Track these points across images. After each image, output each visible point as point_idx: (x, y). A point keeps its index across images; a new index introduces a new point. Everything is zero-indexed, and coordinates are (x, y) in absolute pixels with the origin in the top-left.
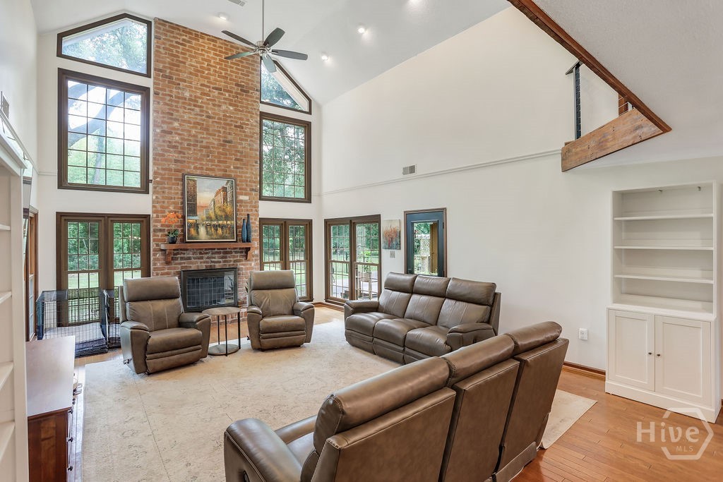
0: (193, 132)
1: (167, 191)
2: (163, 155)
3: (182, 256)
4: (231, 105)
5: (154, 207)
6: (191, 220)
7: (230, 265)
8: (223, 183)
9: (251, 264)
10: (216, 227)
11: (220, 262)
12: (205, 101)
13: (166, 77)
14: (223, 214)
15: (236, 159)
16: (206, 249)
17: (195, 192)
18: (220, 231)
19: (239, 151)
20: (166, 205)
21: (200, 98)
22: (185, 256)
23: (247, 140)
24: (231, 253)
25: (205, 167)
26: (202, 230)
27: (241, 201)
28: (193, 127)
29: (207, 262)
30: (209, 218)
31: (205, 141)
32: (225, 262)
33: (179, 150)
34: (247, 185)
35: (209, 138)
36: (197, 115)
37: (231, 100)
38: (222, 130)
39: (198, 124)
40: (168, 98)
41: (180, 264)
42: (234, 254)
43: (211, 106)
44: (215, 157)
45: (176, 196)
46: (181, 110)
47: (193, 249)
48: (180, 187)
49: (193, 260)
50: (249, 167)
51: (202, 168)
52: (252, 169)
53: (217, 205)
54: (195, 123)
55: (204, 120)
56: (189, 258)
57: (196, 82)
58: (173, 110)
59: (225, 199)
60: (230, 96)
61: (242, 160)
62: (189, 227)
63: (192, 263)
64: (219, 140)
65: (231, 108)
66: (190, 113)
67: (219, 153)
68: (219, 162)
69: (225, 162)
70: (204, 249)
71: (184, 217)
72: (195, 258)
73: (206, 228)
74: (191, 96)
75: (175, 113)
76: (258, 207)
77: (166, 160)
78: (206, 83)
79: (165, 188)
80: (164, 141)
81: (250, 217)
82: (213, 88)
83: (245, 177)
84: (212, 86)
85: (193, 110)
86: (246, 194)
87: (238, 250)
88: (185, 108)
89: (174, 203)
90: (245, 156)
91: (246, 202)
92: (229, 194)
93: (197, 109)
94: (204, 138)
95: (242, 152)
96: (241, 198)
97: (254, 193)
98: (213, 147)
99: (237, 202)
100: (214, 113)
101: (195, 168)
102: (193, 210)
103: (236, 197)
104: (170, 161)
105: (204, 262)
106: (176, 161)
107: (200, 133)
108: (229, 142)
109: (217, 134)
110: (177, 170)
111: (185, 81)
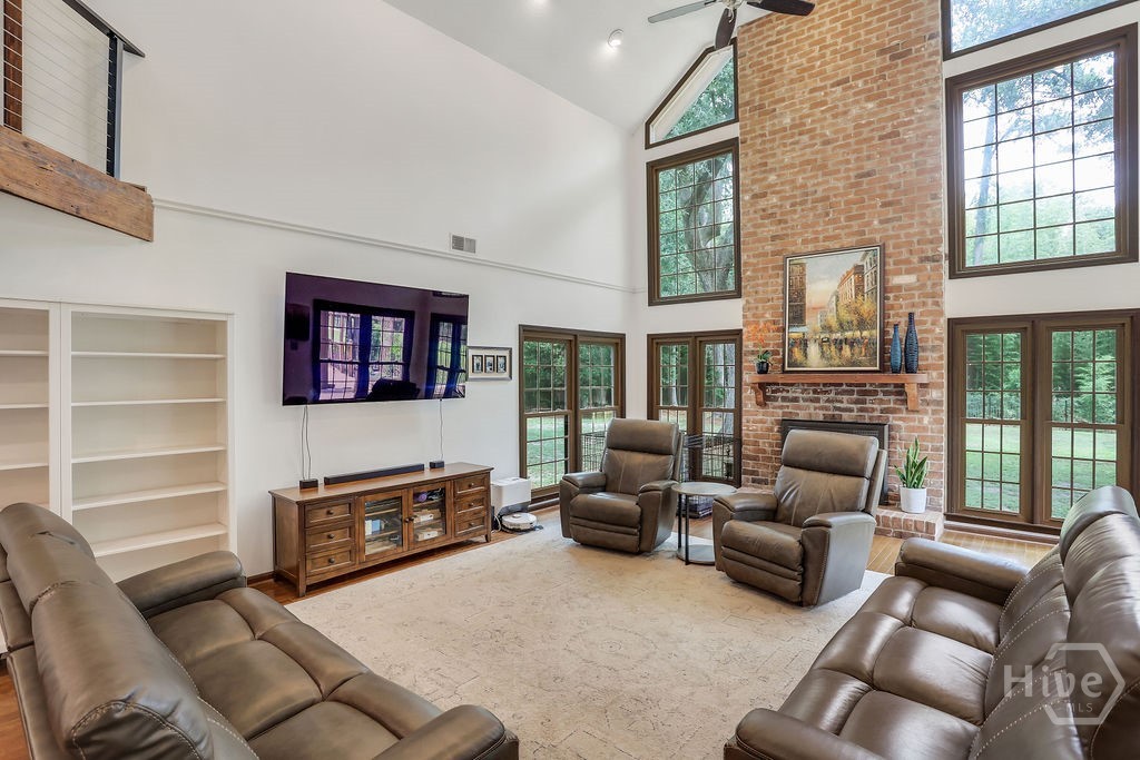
0: (800, 180)
1: (760, 288)
2: (755, 234)
3: (784, 394)
4: (868, 99)
5: (744, 316)
6: (796, 332)
7: (871, 418)
8: (856, 258)
9: (921, 421)
10: (839, 344)
11: (851, 410)
12: (819, 115)
13: (755, 108)
14: (854, 318)
15: (885, 205)
16: (825, 385)
17: (803, 284)
18: (847, 351)
19: (891, 186)
20: (760, 311)
21: (808, 116)
22: (790, 395)
23: (909, 156)
24: (876, 393)
25: (821, 237)
26: (813, 350)
27: (899, 288)
28: (798, 172)
29: (827, 409)
30: (827, 328)
31: (820, 189)
32: (861, 410)
33: (778, 218)
34: (911, 252)
35: (828, 182)
36: (805, 147)
37: (870, 90)
38: (852, 157)
39: (808, 162)
40: (759, 141)
41: (781, 407)
42: (881, 396)
43: (830, 121)
44: (841, 212)
45: (775, 296)
46: (778, 151)
47: (803, 384)
48: (780, 280)
49: (801, 403)
50: (916, 212)
51: (816, 240)
52: (923, 215)
53: (843, 302)
54: (802, 164)
55: (817, 152)
56: (795, 400)
57: (801, 93)
58: (766, 157)
59: (859, 288)
60: (866, 82)
61: (898, 202)
62: (792, 345)
63: (799, 408)
64: (848, 178)
65: (870, 105)
66: (793, 150)
67: (848, 203)
68: (849, 219)
69: (861, 216)
70: (822, 384)
71: (784, 330)
72: (805, 400)
73: (821, 346)
74: (793, 119)
75: (770, 161)
76: (941, 296)
77: (759, 241)
78: (819, 84)
79: (758, 285)
80: (755, 212)
81: (916, 318)
82: (833, 86)
83: (907, 235)
84: (829, 82)
85: (797, 143)
86: (908, 272)
87: (891, 388)
88: (785, 145)
89: (772, 307)
90: (905, 192)
91: (909, 288)
92: (868, 278)
93: (805, 138)
94: (818, 184)
95: (896, 187)
96: (896, 280)
97: (928, 266)
98: (835, 196)
99: (885, 290)
100: (836, 132)
101: (805, 242)
102: (798, 316)
103: (884, 281)
104: (765, 239)
105: (822, 408)
106: (774, 238)
107: (812, 177)
108: (868, 174)
109: (842, 168)
110: (775, 253)
111: (783, 100)
